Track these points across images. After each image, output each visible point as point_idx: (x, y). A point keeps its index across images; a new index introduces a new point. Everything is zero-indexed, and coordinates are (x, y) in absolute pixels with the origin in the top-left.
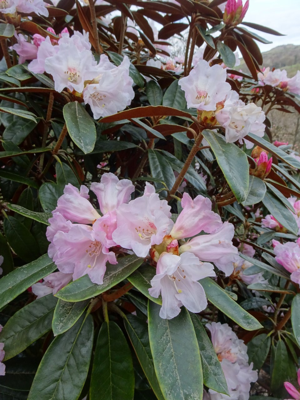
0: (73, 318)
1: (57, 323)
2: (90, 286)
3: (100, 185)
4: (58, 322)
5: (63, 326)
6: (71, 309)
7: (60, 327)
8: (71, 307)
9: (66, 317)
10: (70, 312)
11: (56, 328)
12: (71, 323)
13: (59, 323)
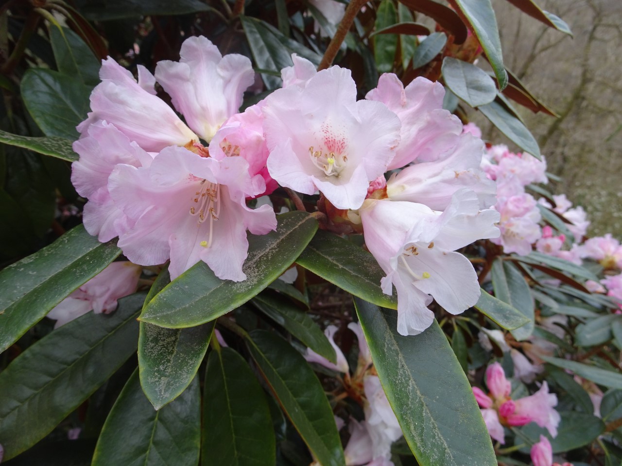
0: (187, 363)
1: (153, 380)
2: (214, 287)
3: (180, 67)
4: (156, 377)
5: (169, 383)
6: (174, 342)
7: (162, 386)
8: (173, 338)
9: (169, 361)
10: (176, 349)
11: (156, 392)
12: (188, 373)
13: (157, 379)
